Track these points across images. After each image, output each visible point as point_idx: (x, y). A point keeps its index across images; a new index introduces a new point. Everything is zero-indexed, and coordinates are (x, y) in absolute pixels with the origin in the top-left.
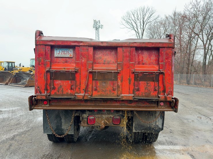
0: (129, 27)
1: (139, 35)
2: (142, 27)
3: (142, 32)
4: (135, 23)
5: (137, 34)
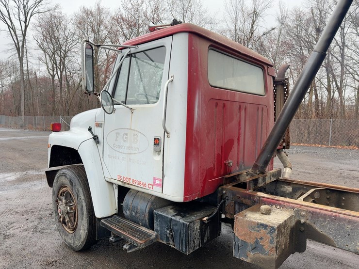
3: (23, 30)
4: (6, 7)
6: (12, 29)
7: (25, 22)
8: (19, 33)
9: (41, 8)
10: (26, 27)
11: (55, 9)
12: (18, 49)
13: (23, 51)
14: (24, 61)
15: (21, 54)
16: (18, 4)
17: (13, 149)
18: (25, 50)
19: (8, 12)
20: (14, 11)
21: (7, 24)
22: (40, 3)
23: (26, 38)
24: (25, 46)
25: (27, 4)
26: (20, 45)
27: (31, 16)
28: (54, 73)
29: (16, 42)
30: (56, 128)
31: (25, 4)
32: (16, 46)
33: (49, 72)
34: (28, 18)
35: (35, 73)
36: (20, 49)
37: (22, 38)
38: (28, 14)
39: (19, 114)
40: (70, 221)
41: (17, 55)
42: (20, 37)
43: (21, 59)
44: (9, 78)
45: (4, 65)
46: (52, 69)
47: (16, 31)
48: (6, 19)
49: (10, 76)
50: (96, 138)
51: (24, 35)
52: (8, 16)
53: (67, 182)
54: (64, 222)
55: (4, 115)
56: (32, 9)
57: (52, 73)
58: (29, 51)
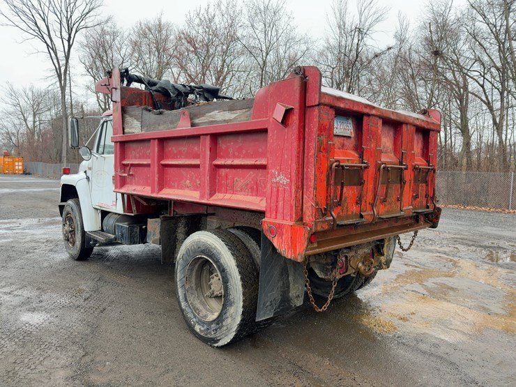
0: (23, 26)
1: (56, 56)
2: (66, 35)
3: (66, 51)
4: (44, 20)
5: (51, 51)
6: (52, 49)
7: (69, 41)
8: (61, 55)
9: (89, 21)
10: (70, 47)
11: (107, 22)
12: (59, 76)
13: (65, 79)
14: (67, 91)
15: (63, 82)
16: (60, 17)
17: (46, 199)
18: (68, 78)
19: (47, 27)
20: (55, 26)
21: (46, 42)
22: (88, 15)
23: (69, 61)
24: (68, 72)
25: (71, 17)
26: (62, 71)
27: (76, 32)
28: (105, 107)
29: (57, 67)
30: (67, 172)
31: (69, 17)
32: (57, 71)
33: (100, 105)
34: (72, 36)
35: (82, 106)
36: (62, 75)
37: (64, 62)
38: (72, 30)
39: (60, 161)
40: (72, 237)
41: (58, 83)
42: (62, 60)
43: (63, 88)
44: (48, 113)
45: (43, 94)
46: (103, 100)
47: (58, 52)
48: (45, 36)
49: (49, 110)
50: (88, 178)
51: (67, 58)
52: (47, 33)
53: (70, 209)
54: (68, 240)
55: (41, 161)
56: (78, 23)
57: (103, 107)
58: (73, 78)
